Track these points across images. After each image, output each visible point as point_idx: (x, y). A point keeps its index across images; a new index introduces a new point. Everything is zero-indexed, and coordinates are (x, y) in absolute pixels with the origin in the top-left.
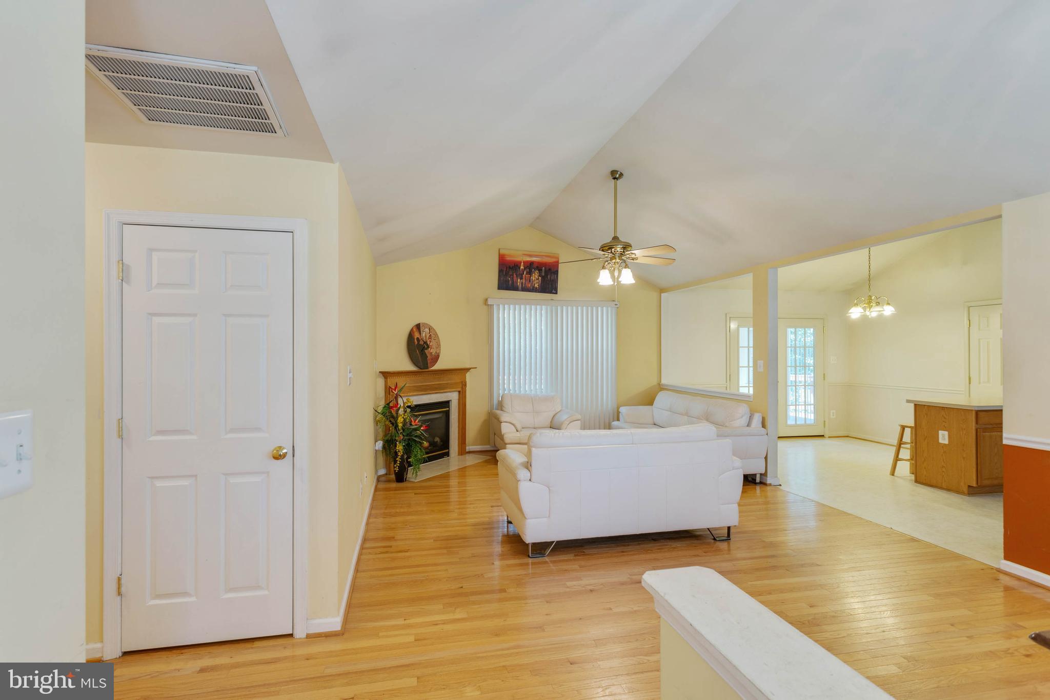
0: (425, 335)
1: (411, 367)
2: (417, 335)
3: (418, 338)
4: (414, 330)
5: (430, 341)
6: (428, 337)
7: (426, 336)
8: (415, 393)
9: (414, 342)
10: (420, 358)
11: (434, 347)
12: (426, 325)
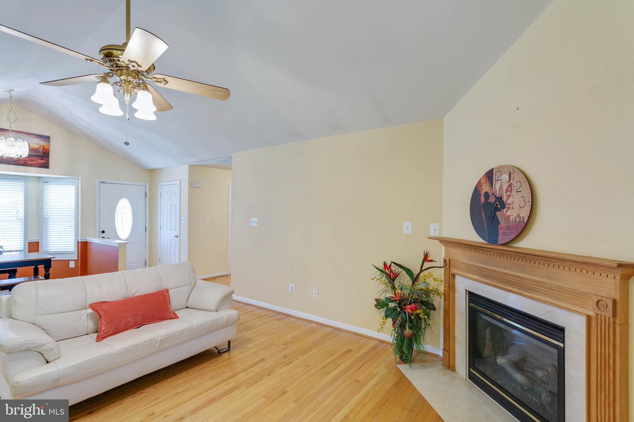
0: (501, 185)
1: (474, 237)
2: (485, 188)
3: (486, 194)
4: (483, 181)
5: (509, 196)
6: (505, 188)
7: (501, 188)
8: (475, 277)
9: (479, 200)
10: (485, 224)
11: (516, 206)
12: (501, 169)
